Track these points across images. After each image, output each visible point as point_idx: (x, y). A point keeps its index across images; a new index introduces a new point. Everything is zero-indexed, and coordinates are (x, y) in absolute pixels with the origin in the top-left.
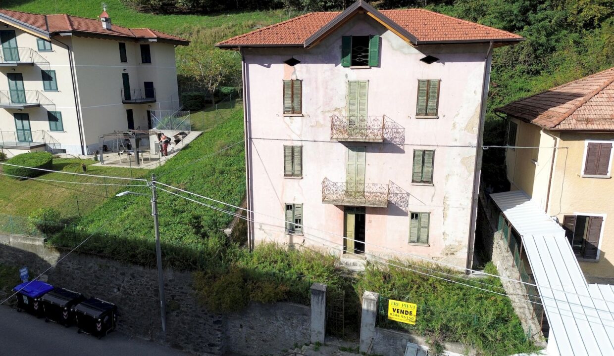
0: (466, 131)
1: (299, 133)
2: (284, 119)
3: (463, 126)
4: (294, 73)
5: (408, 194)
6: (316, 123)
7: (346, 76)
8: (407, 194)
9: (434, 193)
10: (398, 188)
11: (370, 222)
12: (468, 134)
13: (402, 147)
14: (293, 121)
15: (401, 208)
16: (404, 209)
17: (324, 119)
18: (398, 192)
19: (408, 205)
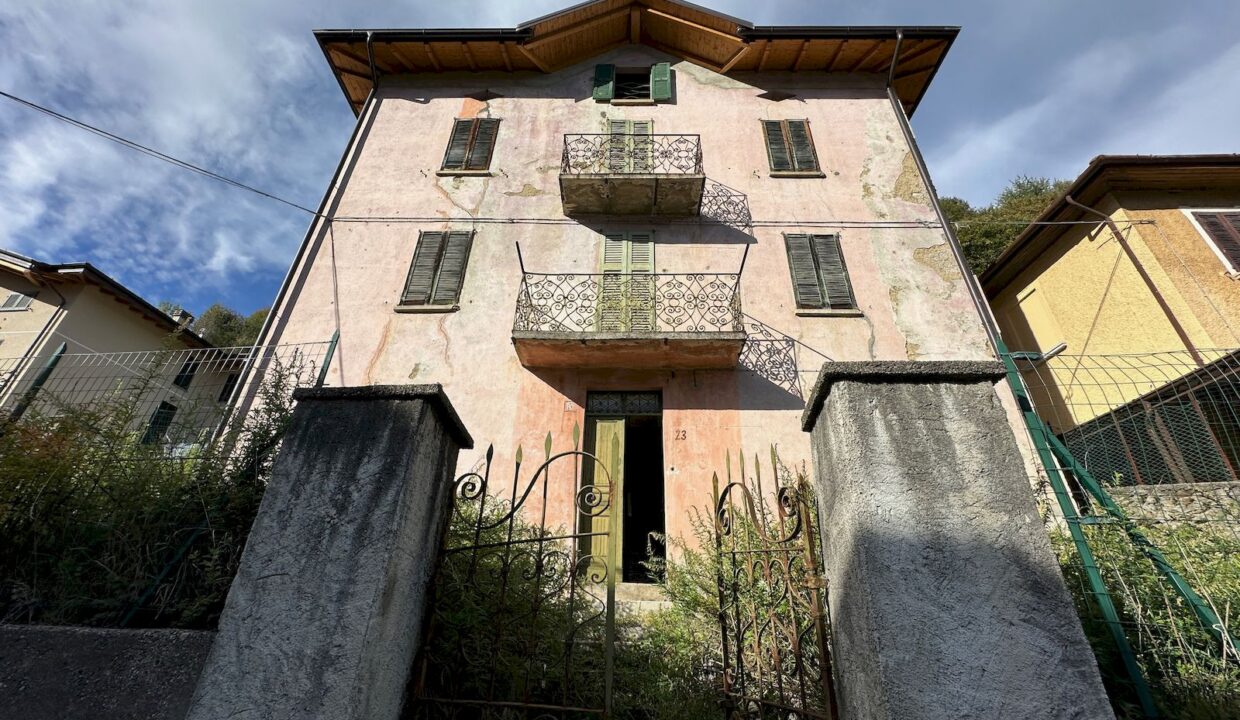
0: (898, 198)
1: (471, 207)
2: (438, 181)
3: (889, 189)
4: (487, 109)
5: (790, 342)
6: (522, 187)
7: (603, 114)
8: (787, 342)
9: (873, 337)
10: (759, 326)
11: (682, 436)
12: (908, 203)
13: (746, 231)
14: (462, 185)
15: (777, 383)
16: (786, 386)
17: (544, 181)
18: (760, 337)
19: (796, 372)
